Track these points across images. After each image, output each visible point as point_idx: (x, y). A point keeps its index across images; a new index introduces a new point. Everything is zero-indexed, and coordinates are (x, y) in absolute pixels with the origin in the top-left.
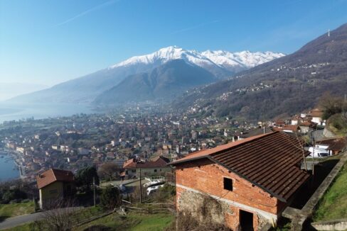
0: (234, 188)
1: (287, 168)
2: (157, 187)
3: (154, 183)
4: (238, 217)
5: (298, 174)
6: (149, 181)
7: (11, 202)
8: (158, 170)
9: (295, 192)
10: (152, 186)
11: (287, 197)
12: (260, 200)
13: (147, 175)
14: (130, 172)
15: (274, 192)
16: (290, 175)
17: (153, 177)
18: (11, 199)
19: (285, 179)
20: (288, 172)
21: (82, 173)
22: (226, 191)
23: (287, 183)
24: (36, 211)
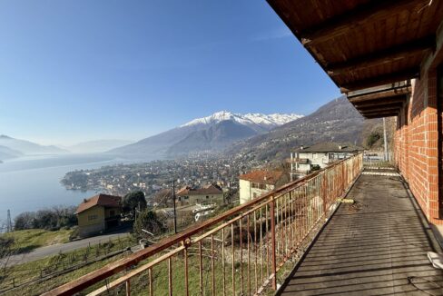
2: (206, 213)
3: (205, 208)
6: (199, 207)
8: (210, 196)
10: (200, 211)
13: (198, 201)
14: (183, 199)
17: (205, 203)
21: (127, 198)
24: (72, 239)
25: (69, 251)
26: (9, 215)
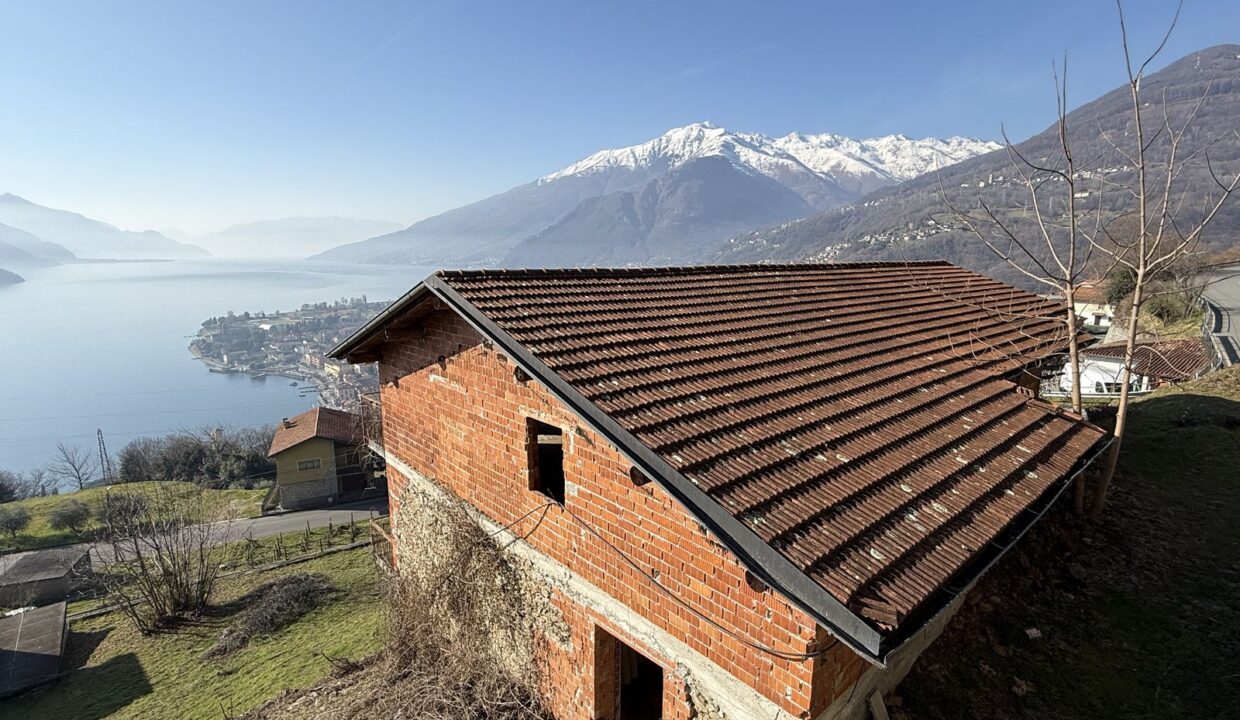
0: (571, 488)
1: (956, 384)
4: (589, 671)
5: (1026, 419)
7: (232, 486)
9: (988, 550)
11: (900, 598)
12: (702, 589)
15: (782, 541)
16: (967, 424)
18: (232, 477)
19: (928, 444)
20: (954, 405)
22: (536, 500)
23: (935, 473)
24: (267, 511)
25: (266, 535)
26: (101, 442)
